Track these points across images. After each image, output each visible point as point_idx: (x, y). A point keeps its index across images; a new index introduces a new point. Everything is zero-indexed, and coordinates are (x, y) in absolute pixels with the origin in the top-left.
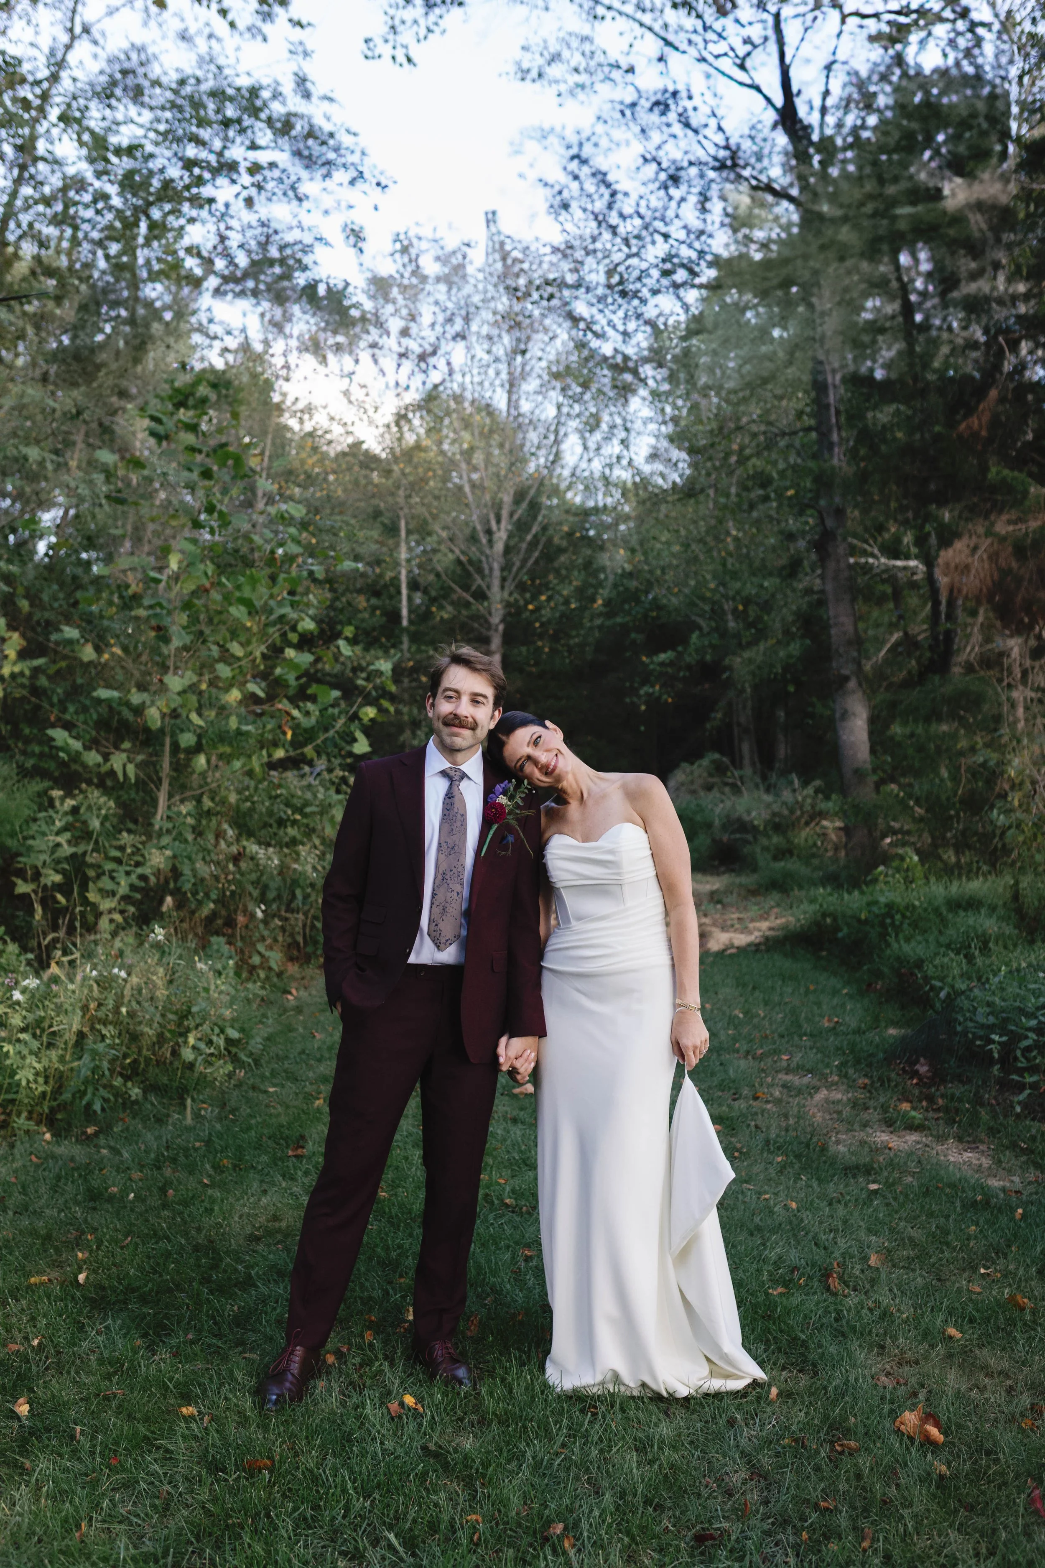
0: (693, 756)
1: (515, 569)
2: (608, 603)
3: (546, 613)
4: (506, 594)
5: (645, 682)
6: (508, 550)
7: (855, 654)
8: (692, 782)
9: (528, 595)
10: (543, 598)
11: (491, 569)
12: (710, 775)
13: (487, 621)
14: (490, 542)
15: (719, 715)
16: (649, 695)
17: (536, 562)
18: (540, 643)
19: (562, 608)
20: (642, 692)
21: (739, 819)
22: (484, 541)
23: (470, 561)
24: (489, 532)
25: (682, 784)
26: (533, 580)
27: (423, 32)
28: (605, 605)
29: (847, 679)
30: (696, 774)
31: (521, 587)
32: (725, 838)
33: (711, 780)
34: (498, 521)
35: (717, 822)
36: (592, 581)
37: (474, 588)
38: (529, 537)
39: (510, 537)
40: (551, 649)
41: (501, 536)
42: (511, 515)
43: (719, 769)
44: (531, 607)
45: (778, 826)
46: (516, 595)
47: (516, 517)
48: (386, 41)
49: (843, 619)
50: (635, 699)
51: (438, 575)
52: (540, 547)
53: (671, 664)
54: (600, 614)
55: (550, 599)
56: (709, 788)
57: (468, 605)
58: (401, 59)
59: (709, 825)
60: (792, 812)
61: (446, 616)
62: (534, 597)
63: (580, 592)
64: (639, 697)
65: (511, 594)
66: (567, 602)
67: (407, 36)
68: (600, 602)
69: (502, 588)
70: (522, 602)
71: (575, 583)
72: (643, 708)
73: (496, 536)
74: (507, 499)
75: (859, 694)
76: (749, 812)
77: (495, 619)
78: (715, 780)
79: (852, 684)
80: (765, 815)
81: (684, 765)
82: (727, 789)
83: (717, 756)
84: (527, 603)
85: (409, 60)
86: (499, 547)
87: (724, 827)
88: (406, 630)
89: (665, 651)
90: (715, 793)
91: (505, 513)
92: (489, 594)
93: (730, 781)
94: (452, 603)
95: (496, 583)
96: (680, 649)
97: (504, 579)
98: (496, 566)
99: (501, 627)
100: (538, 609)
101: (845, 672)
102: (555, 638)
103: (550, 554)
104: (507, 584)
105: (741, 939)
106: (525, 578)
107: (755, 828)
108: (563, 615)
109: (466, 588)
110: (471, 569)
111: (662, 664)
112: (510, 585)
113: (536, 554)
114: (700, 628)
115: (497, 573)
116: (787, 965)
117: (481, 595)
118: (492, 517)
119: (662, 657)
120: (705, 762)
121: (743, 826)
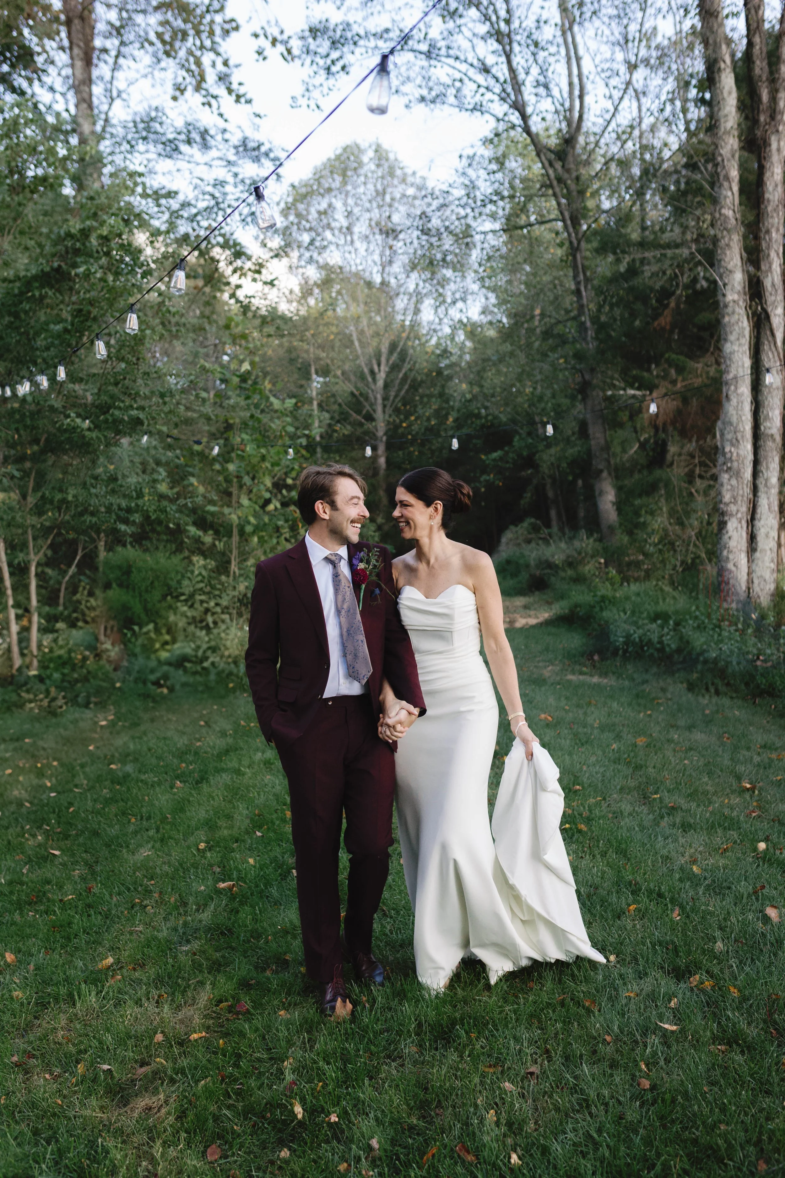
0: (517, 521)
1: (391, 398)
2: (456, 420)
3: (415, 427)
4: (387, 417)
5: (484, 472)
6: (386, 386)
7: (606, 456)
8: (517, 538)
9: (402, 417)
10: (413, 418)
11: (376, 399)
12: (529, 533)
13: (374, 435)
14: (374, 380)
15: (529, 495)
16: (487, 481)
17: (407, 391)
18: (412, 449)
19: (426, 424)
20: (482, 479)
21: (547, 561)
22: (370, 379)
23: (361, 394)
24: (372, 373)
25: (511, 540)
26: (404, 405)
27: (326, 90)
28: (454, 421)
29: (601, 471)
30: (520, 532)
31: (397, 411)
32: (538, 573)
33: (530, 536)
34: (379, 365)
35: (532, 563)
36: (445, 405)
37: (364, 412)
38: (401, 375)
39: (387, 376)
40: (419, 452)
41: (381, 376)
42: (388, 361)
43: (535, 529)
44: (404, 425)
45: (570, 564)
46: (394, 417)
47: (391, 362)
48: (303, 96)
49: (598, 435)
50: (478, 484)
51: (340, 405)
52: (409, 381)
53: (501, 459)
54: (452, 428)
55: (417, 419)
56: (529, 541)
57: (361, 425)
58: (313, 106)
59: (528, 566)
60: (579, 553)
61: (346, 433)
62: (407, 418)
63: (437, 413)
64: (480, 482)
65: (390, 416)
66: (428, 419)
67: (316, 94)
68: (451, 419)
69: (384, 412)
70: (398, 421)
71: (433, 407)
72: (483, 490)
73: (378, 377)
74: (384, 350)
75: (610, 480)
76: (553, 556)
77: (380, 433)
78: (533, 536)
79: (605, 474)
80: (563, 557)
81: (512, 527)
82: (540, 542)
83: (533, 520)
84: (402, 422)
85: (318, 107)
86: (380, 383)
87: (537, 566)
88: (319, 443)
89: (496, 451)
90: (533, 545)
91: (383, 360)
92: (375, 416)
93: (542, 536)
94: (350, 424)
95: (379, 408)
96: (506, 448)
97: (384, 406)
98: (379, 397)
99: (384, 438)
100: (409, 426)
101: (601, 467)
102: (423, 444)
103: (415, 386)
104: (387, 410)
105: (533, 621)
106: (400, 405)
107: (557, 566)
108: (427, 429)
109: (358, 412)
110: (362, 399)
111: (494, 460)
112: (389, 410)
113: (406, 387)
114: (520, 434)
115: (380, 401)
116: (553, 630)
117: (370, 418)
118: (374, 362)
119: (495, 455)
120: (525, 524)
121: (550, 565)
